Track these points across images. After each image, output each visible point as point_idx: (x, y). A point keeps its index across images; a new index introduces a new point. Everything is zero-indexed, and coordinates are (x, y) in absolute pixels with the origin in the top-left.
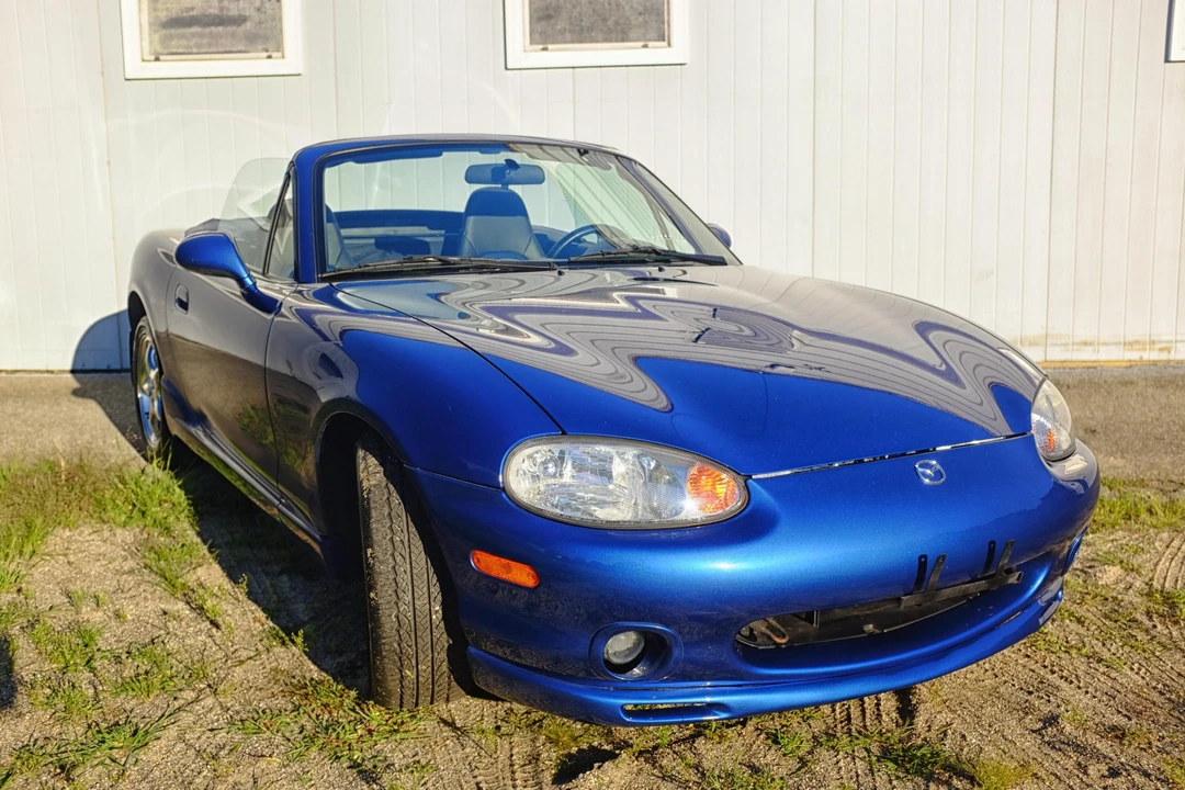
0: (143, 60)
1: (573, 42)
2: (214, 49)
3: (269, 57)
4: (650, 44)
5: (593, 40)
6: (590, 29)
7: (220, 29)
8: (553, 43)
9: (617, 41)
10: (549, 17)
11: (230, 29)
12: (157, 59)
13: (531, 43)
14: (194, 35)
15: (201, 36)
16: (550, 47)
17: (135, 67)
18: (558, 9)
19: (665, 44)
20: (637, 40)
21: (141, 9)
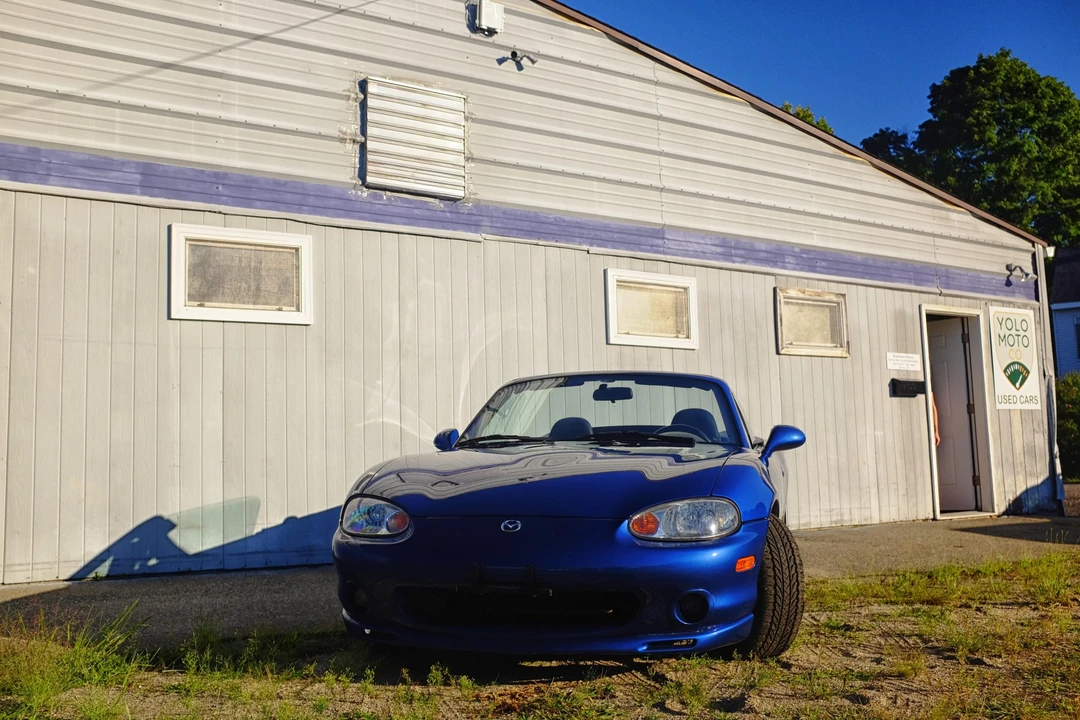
4: (284, 308)
5: (239, 302)
8: (209, 301)
13: (191, 299)
16: (205, 304)
20: (275, 305)
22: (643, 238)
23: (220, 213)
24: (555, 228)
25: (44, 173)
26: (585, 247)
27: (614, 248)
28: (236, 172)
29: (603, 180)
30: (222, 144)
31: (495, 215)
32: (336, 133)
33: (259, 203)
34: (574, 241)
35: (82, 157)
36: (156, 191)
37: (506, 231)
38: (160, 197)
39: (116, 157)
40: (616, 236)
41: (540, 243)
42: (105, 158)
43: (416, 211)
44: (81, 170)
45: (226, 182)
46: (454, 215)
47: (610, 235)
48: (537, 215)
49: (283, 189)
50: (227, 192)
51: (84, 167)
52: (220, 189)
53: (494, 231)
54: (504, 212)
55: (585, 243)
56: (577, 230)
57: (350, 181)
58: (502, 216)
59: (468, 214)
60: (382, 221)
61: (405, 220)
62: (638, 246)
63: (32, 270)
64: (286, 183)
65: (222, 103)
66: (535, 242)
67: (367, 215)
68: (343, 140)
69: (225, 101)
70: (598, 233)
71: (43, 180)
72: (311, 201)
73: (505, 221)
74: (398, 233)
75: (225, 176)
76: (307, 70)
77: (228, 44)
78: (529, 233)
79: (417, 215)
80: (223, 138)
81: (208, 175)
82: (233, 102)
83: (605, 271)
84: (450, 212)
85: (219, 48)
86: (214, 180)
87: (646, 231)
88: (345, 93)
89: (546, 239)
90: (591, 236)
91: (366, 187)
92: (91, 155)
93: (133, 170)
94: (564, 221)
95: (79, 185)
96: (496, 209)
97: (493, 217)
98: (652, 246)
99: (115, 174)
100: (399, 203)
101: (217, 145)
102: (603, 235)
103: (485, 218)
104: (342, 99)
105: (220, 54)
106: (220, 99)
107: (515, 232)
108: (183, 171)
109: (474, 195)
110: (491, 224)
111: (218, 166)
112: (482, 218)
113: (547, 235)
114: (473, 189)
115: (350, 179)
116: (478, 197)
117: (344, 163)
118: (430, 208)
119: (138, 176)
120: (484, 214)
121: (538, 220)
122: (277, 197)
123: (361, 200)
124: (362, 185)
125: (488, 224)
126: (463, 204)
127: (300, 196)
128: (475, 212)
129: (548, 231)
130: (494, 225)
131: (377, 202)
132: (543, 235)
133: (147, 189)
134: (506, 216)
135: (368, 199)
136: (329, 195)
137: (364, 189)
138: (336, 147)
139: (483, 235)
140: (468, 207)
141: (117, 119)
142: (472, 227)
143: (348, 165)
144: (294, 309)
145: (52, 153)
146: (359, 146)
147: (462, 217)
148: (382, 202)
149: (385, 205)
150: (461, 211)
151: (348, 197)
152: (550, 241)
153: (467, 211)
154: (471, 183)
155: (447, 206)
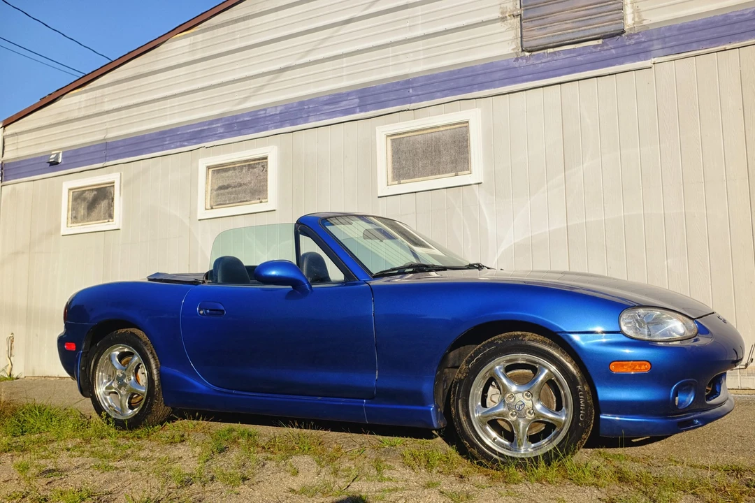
0: (206, 209)
1: (414, 177)
2: (236, 200)
3: (261, 202)
4: (459, 173)
7: (240, 189)
8: (403, 179)
9: (439, 173)
11: (244, 189)
12: (212, 208)
13: (393, 180)
14: (228, 193)
15: (232, 194)
16: (402, 181)
17: (202, 213)
19: (468, 172)
20: (451, 172)
21: (207, 183)
23: (409, 110)
25: (306, 115)
28: (420, 75)
30: (411, 57)
31: (668, 34)
32: (497, 15)
33: (439, 94)
35: (324, 99)
36: (367, 107)
37: (684, 47)
38: (371, 110)
39: (344, 91)
41: (728, 47)
42: (335, 95)
43: (579, 58)
44: (326, 107)
45: (415, 85)
46: (620, 50)
48: (726, 17)
50: (415, 93)
51: (327, 104)
52: (411, 91)
53: (668, 51)
54: (681, 28)
57: (512, 52)
58: (676, 33)
59: (635, 44)
61: (568, 70)
64: (460, 71)
65: (410, 26)
66: (722, 48)
67: (530, 76)
68: (503, 19)
69: (411, 24)
71: (306, 121)
72: (481, 79)
73: (682, 37)
74: (560, 84)
75: (414, 80)
78: (715, 40)
79: (581, 61)
80: (412, 52)
81: (402, 85)
82: (417, 23)
84: (614, 48)
86: (407, 86)
89: (740, 40)
91: (529, 52)
92: (329, 95)
93: (353, 97)
95: (324, 118)
96: (670, 28)
97: (665, 37)
99: (344, 103)
100: (562, 56)
101: (407, 60)
103: (655, 42)
106: (408, 25)
107: (694, 45)
108: (385, 87)
109: (640, 22)
110: (664, 46)
111: (406, 75)
112: (651, 43)
113: (742, 35)
114: (640, 16)
115: (513, 49)
116: (645, 23)
117: (507, 38)
118: (594, 50)
119: (357, 100)
120: (654, 38)
121: (729, 21)
122: (452, 84)
123: (524, 64)
124: (523, 51)
125: (660, 47)
126: (630, 36)
127: (471, 78)
128: (643, 40)
129: (742, 30)
130: (667, 45)
131: (540, 62)
132: (736, 36)
133: (363, 107)
134: (682, 31)
135: (530, 62)
136: (494, 69)
137: (527, 54)
138: (499, 27)
139: (653, 60)
140: (636, 37)
141: (344, 65)
142: (642, 56)
143: (511, 38)
144: (466, 172)
145: (310, 101)
146: (519, 18)
147: (628, 49)
148: (544, 60)
149: (549, 61)
150: (627, 43)
151: (511, 66)
152: (747, 40)
153: (633, 41)
154: (637, 11)
155: (611, 43)
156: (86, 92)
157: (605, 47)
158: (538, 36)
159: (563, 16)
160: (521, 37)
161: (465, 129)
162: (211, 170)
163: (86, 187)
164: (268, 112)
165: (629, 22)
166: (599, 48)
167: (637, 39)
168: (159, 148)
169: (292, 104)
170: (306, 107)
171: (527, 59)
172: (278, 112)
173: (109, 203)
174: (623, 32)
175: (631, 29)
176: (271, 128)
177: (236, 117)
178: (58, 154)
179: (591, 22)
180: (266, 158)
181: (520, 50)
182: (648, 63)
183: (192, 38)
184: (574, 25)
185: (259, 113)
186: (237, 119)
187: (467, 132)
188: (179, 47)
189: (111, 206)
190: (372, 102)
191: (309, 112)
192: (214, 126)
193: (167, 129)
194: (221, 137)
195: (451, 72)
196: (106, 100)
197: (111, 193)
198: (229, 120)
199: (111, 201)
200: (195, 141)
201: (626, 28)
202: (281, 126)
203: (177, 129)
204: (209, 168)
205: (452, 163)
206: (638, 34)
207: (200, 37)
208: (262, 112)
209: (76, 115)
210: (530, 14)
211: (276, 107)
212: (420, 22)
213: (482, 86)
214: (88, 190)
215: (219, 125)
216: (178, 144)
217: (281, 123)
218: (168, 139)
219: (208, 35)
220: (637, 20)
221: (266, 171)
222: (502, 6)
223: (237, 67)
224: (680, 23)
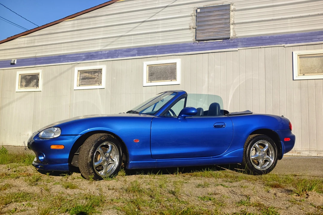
1: (156, 80)
2: (89, 84)
3: (99, 85)
4: (172, 80)
5: (160, 80)
6: (160, 78)
7: (91, 80)
8: (152, 81)
9: (165, 80)
10: (152, 75)
11: (93, 80)
12: (80, 86)
13: (149, 81)
14: (86, 81)
15: (88, 81)
16: (152, 82)
17: (76, 87)
18: (154, 73)
19: (176, 80)
20: (170, 79)
21: (78, 76)
22: (314, 36)
23: (155, 57)
24: (269, 40)
26: (283, 45)
27: (298, 43)
28: (160, 45)
29: (292, 18)
30: (157, 38)
31: (243, 40)
32: (188, 27)
33: (166, 52)
34: (279, 44)
35: (125, 50)
36: (141, 54)
37: (248, 45)
38: (142, 56)
39: (132, 48)
40: (299, 38)
41: (261, 47)
42: (130, 49)
43: (214, 45)
44: (125, 53)
45: (158, 48)
46: (228, 44)
47: (296, 38)
48: (261, 37)
49: (173, 47)
50: (158, 51)
51: (125, 52)
52: (156, 50)
53: (243, 46)
54: (248, 39)
55: (284, 44)
56: (279, 39)
58: (246, 40)
59: (233, 42)
60: (203, 50)
61: (211, 49)
62: (311, 40)
63: (114, 78)
64: (174, 45)
65: (157, 27)
66: (260, 47)
67: (198, 49)
68: (190, 29)
69: (158, 27)
70: (290, 39)
71: (117, 57)
72: (181, 49)
73: (248, 42)
74: (208, 53)
75: (158, 46)
76: (180, 11)
77: (159, 11)
78: (258, 44)
79: (215, 46)
81: (153, 48)
83: (292, 52)
84: (226, 43)
85: (156, 13)
86: (155, 48)
87: (316, 33)
88: (191, 15)
89: (265, 45)
90: (286, 40)
91: (198, 41)
92: (127, 49)
93: (135, 50)
94: (273, 37)
95: (124, 57)
96: (244, 39)
97: (243, 41)
98: (319, 38)
99: (132, 52)
100: (209, 44)
101: (156, 39)
102: (292, 39)
103: (239, 42)
104: (191, 17)
105: (157, 15)
106: (156, 27)
107: (252, 45)
108: (147, 48)
109: (235, 35)
110: (242, 44)
111: (155, 45)
112: (238, 43)
113: (266, 44)
114: (235, 33)
115: (193, 40)
116: (237, 36)
117: (191, 36)
118: (220, 43)
119: (137, 52)
120: (239, 41)
121: (262, 39)
122: (171, 49)
123: (196, 45)
124: (196, 41)
125: (241, 44)
126: (231, 39)
127: (178, 48)
128: (236, 41)
129: (266, 42)
130: (243, 44)
131: (201, 45)
132: (264, 44)
133: (139, 54)
134: (248, 40)
135: (198, 45)
136: (186, 46)
137: (197, 42)
138: (189, 31)
139: (239, 48)
140: (234, 40)
141: (132, 38)
142: (235, 46)
143: (192, 35)
144: (175, 80)
145: (119, 50)
146: (195, 29)
147: (231, 44)
148: (203, 44)
149: (204, 45)
150: (231, 42)
151: (192, 45)
152: (267, 45)
153: (233, 41)
154: (234, 32)
155: (225, 41)
156: (27, 37)
157: (224, 42)
158: (201, 37)
159: (210, 30)
160: (196, 36)
161: (175, 65)
162: (79, 72)
163: (27, 74)
164: (103, 52)
165: (232, 35)
166: (221, 42)
167: (234, 41)
168: (58, 62)
169: (112, 50)
170: (117, 52)
171: (197, 43)
172: (107, 53)
173: (37, 81)
174: (230, 38)
175: (232, 37)
176: (104, 59)
177: (90, 53)
178: (15, 60)
179: (219, 34)
180: (102, 69)
181: (195, 40)
182: (237, 49)
183: (73, 21)
184: (214, 34)
185: (99, 52)
186: (90, 54)
187: (176, 67)
188: (68, 24)
189: (38, 82)
190: (142, 53)
191: (118, 54)
192: (81, 55)
193: (62, 55)
194: (84, 60)
195: (170, 45)
196: (36, 41)
197: (38, 77)
198: (87, 54)
199: (38, 80)
200: (73, 60)
201: (230, 37)
202: (107, 58)
203: (66, 55)
204: (79, 71)
205: (170, 77)
206: (234, 39)
207: (76, 22)
208: (100, 52)
209: (23, 46)
210: (199, 28)
211: (106, 51)
212: (161, 26)
213: (182, 51)
214: (28, 75)
215: (83, 55)
216: (66, 61)
217: (108, 57)
218: (62, 59)
219: (79, 21)
220: (234, 34)
221: (101, 74)
222: (190, 24)
223: (91, 34)
224: (247, 37)
